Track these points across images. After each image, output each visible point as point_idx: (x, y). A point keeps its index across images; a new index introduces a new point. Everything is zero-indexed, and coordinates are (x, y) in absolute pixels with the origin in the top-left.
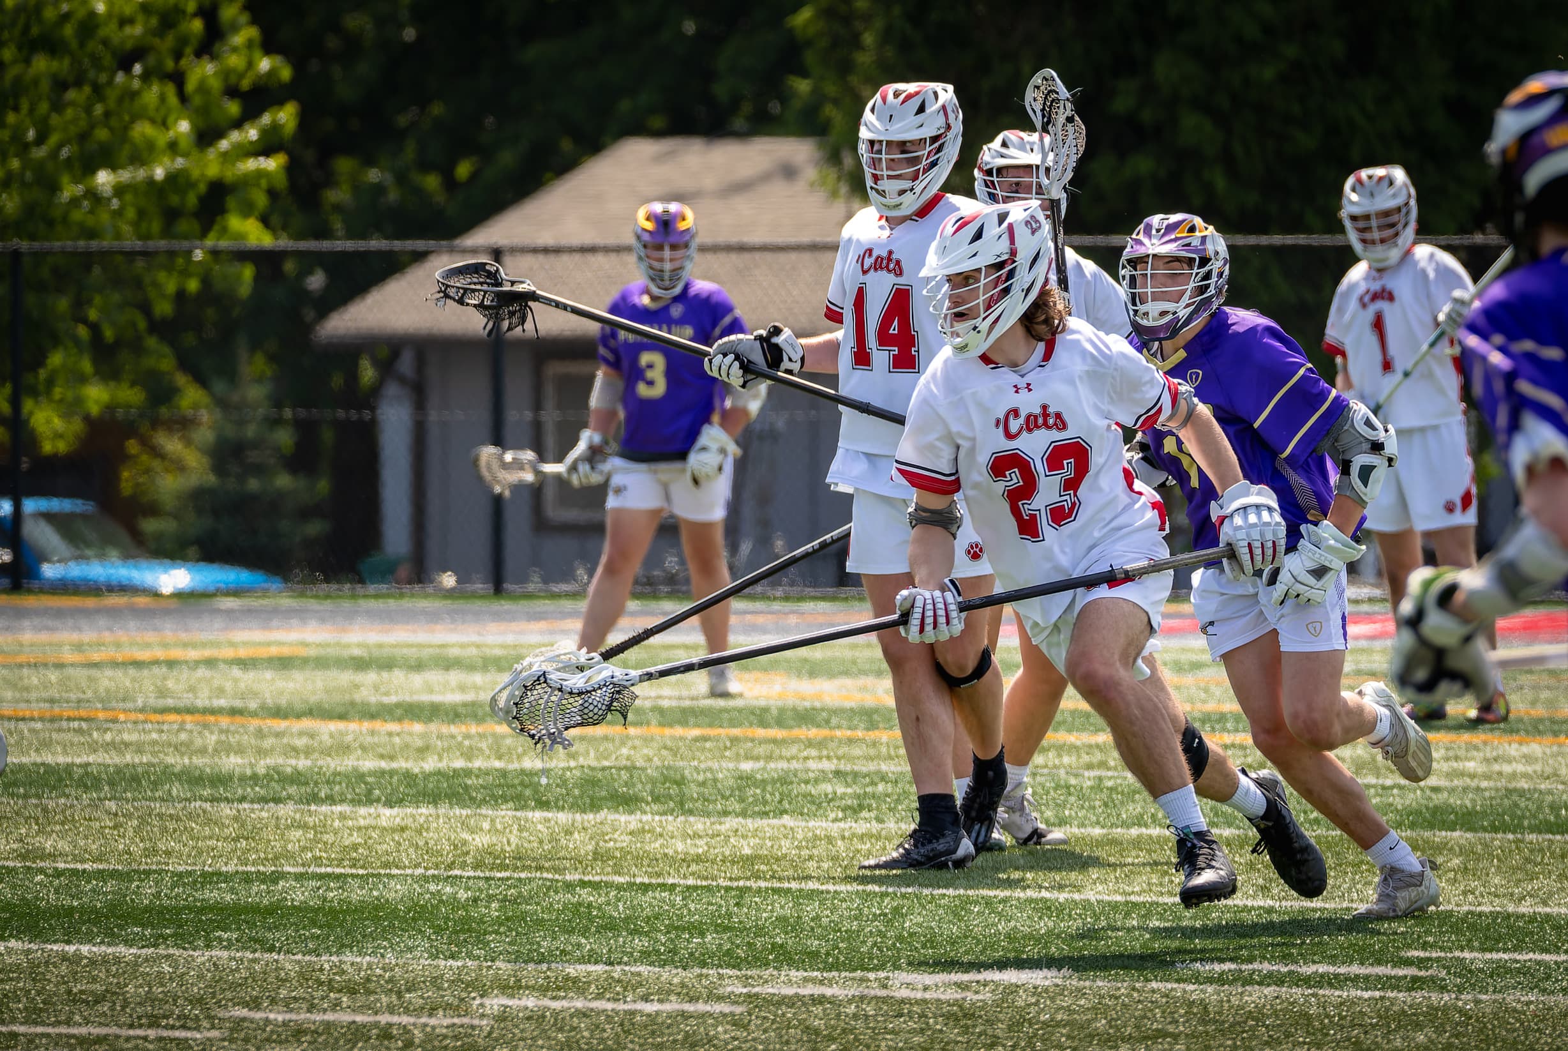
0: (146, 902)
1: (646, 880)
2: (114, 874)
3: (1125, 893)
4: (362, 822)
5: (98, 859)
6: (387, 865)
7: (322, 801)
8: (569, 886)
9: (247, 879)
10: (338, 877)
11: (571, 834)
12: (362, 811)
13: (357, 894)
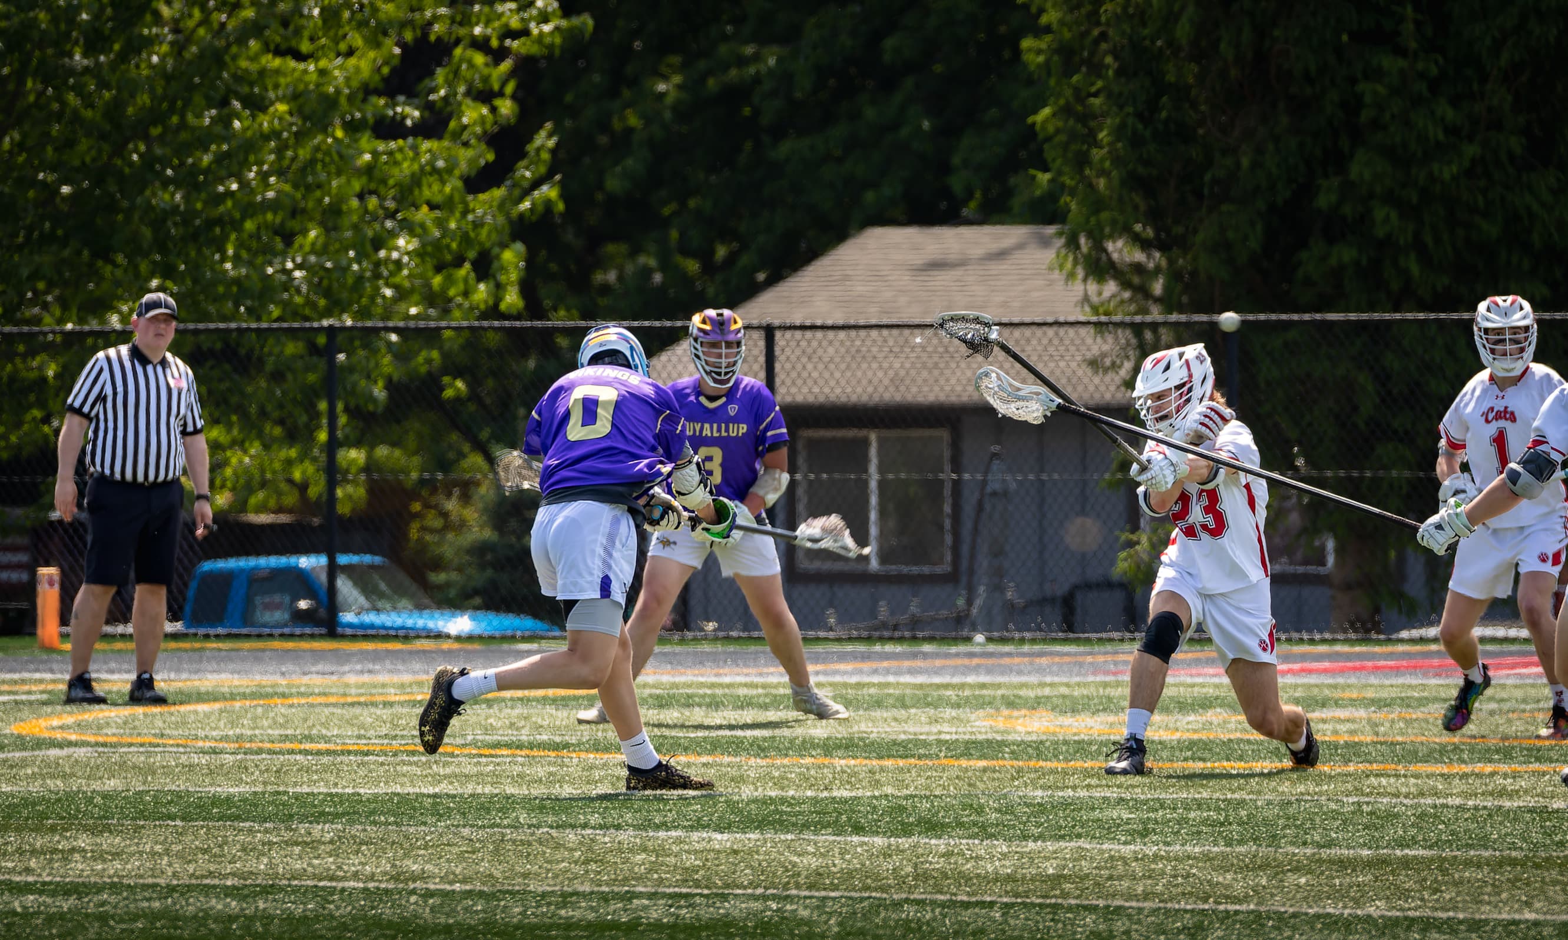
0: (515, 920)
1: (965, 898)
2: (481, 894)
3: (1402, 909)
4: (697, 846)
5: (464, 881)
6: (727, 886)
7: (658, 827)
8: (897, 905)
9: (605, 898)
10: (686, 896)
11: (890, 856)
12: (695, 836)
13: (707, 913)
